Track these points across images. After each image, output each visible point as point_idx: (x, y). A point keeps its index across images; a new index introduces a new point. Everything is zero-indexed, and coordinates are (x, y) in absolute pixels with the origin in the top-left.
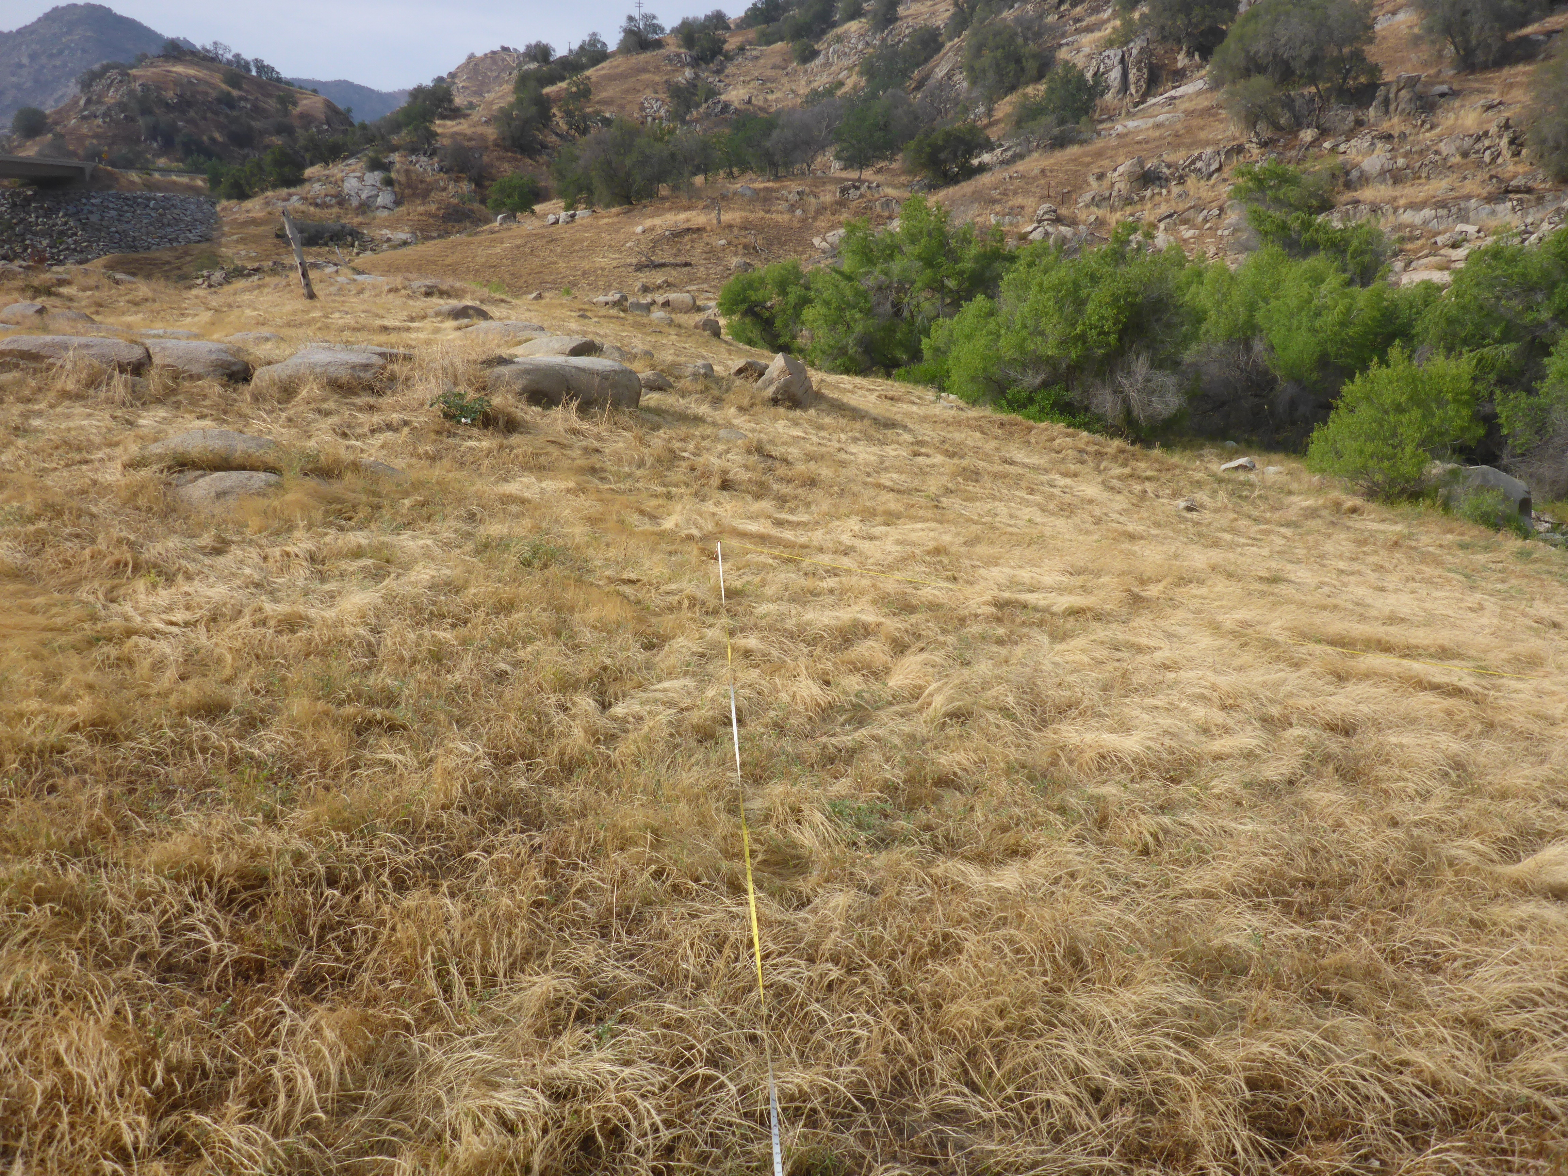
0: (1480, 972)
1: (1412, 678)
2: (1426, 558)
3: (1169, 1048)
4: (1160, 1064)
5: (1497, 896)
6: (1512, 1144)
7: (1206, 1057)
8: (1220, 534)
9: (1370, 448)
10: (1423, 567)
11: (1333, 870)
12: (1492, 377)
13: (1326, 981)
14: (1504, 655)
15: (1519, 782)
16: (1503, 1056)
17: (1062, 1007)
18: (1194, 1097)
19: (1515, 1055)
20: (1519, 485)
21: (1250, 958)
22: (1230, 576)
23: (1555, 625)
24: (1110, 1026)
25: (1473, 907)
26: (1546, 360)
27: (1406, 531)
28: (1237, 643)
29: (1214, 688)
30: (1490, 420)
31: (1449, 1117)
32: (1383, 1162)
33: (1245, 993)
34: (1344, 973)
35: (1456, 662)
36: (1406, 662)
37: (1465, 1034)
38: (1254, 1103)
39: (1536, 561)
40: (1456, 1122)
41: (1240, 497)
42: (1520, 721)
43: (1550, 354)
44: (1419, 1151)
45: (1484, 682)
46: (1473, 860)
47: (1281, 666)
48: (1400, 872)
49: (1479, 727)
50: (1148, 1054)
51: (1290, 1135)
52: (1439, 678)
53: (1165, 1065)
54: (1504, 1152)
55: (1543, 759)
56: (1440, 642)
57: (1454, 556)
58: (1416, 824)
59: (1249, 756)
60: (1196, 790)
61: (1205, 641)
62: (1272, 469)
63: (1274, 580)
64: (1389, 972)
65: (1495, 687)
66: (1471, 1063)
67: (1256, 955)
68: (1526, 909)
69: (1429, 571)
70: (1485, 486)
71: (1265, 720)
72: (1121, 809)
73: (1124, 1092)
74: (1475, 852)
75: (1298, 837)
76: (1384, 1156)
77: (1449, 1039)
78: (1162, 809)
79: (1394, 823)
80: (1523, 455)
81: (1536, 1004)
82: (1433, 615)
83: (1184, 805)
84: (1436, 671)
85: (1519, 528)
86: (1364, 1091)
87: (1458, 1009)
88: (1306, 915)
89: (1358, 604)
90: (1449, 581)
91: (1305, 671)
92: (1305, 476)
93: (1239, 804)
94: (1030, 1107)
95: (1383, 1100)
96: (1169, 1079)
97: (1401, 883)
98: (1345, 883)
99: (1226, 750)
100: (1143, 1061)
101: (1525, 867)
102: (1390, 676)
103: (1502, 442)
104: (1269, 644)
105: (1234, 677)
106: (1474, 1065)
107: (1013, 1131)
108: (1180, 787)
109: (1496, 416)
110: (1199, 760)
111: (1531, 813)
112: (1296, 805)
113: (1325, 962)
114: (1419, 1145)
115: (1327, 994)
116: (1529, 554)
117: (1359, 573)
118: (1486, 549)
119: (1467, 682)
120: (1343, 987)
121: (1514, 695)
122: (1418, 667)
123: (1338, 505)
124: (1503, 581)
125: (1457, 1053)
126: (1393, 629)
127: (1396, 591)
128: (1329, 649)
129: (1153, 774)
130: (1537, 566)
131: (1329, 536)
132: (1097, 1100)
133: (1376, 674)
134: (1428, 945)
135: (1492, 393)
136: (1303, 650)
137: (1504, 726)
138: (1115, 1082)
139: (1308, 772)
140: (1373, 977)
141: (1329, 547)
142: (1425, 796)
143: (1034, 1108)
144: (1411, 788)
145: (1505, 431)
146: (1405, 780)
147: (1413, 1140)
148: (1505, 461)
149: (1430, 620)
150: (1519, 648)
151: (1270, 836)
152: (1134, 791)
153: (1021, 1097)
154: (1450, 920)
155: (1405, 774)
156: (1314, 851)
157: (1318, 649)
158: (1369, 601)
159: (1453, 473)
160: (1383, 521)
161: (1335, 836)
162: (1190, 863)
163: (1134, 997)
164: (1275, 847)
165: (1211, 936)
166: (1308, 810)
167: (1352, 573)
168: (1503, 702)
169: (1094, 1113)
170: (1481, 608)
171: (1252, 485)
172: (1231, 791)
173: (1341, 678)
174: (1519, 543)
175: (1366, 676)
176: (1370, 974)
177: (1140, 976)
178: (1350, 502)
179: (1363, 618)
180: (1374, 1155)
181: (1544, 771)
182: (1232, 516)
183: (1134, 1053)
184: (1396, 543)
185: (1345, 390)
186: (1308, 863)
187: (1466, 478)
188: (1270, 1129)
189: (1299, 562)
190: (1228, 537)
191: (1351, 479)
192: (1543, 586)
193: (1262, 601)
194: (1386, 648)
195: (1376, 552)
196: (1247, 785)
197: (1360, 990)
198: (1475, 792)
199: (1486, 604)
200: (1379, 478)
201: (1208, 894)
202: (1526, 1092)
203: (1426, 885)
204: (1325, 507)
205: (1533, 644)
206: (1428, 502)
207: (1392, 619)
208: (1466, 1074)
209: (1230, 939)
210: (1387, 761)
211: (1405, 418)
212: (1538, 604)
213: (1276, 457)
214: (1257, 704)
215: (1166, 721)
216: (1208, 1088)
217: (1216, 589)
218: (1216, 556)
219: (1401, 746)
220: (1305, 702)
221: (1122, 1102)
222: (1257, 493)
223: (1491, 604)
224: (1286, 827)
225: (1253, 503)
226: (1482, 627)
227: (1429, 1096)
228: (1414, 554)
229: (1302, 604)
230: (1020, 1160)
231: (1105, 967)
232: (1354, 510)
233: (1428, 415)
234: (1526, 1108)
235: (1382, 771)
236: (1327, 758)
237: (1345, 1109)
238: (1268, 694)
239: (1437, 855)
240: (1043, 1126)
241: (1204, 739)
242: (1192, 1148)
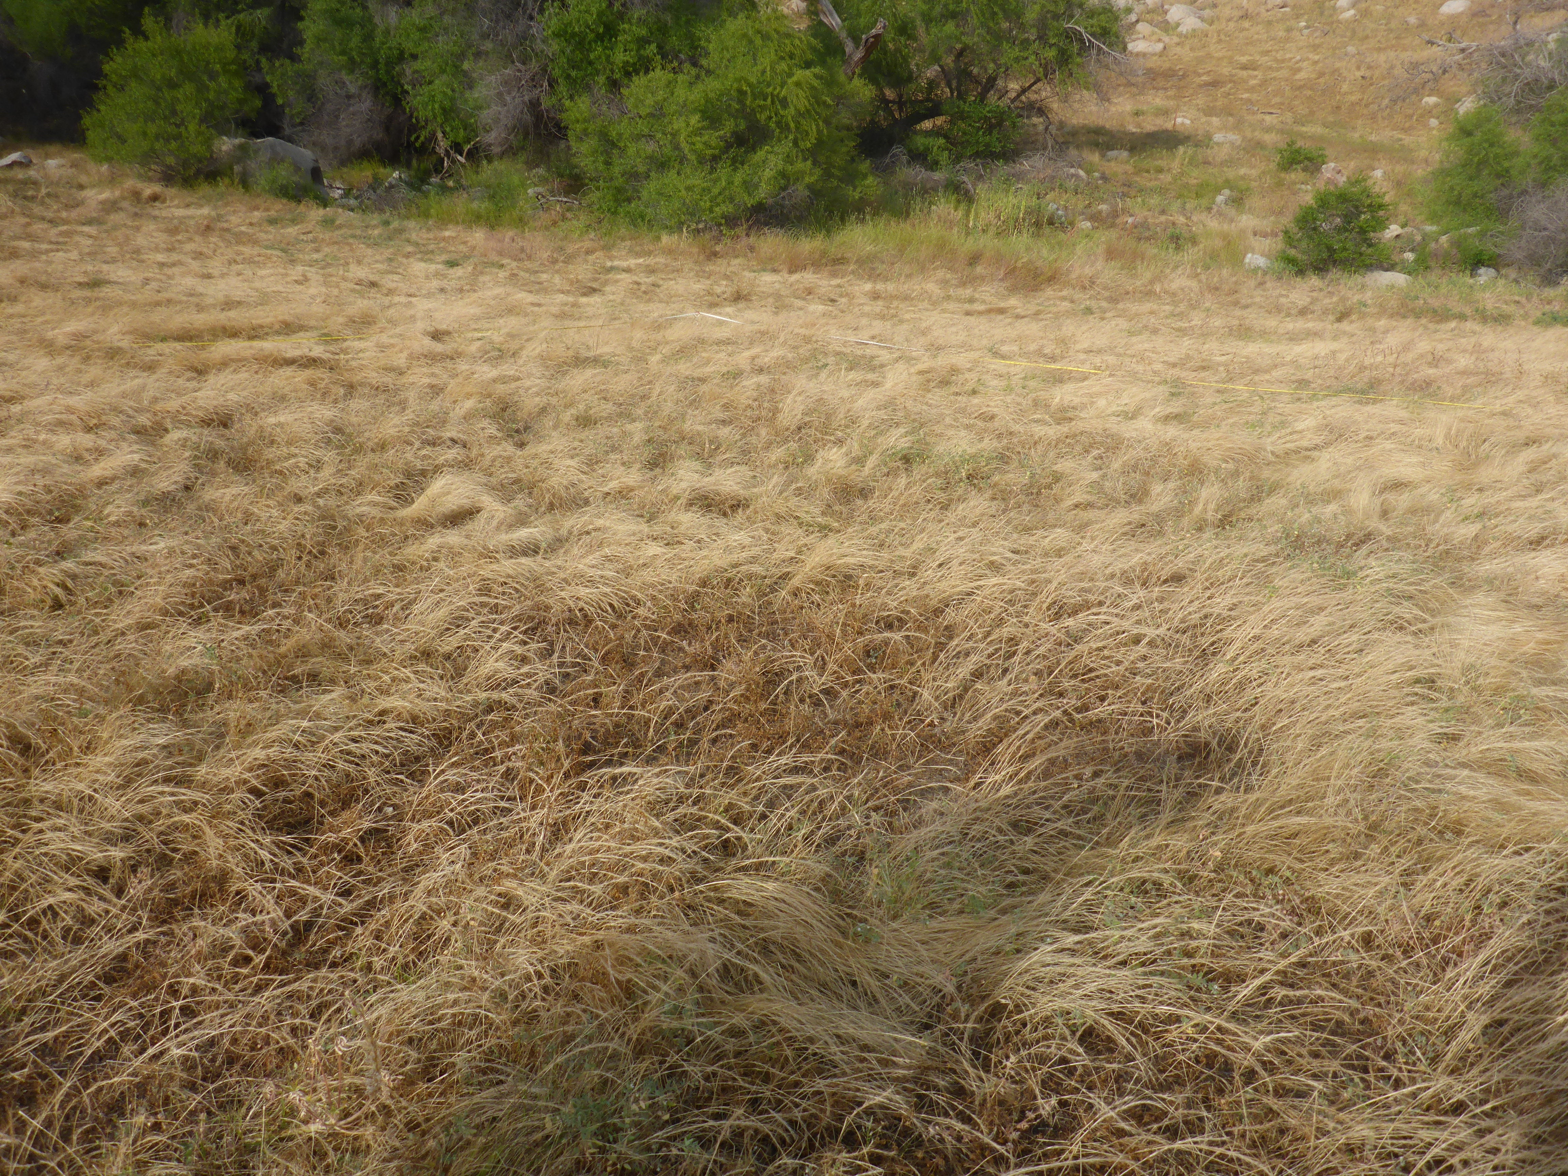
0: (416, 608)
1: (267, 357)
2: (240, 239)
3: (162, 793)
4: (159, 813)
5: (406, 538)
6: (491, 742)
7: (203, 785)
8: (16, 243)
9: (152, 129)
10: (242, 248)
11: (257, 561)
12: (254, 45)
13: (290, 667)
14: (341, 320)
15: (392, 431)
16: (459, 672)
17: (27, 802)
18: (207, 829)
19: (465, 669)
20: (307, 155)
21: (212, 673)
22: (44, 287)
23: (373, 284)
24: (91, 798)
25: (390, 554)
26: (300, 25)
27: (213, 213)
28: (77, 359)
29: (70, 410)
30: (262, 89)
31: (434, 743)
32: (395, 807)
33: (217, 708)
34: (303, 653)
35: (301, 334)
36: (257, 344)
37: (422, 667)
38: (265, 808)
39: (340, 227)
40: (440, 743)
41: (25, 198)
42: (374, 377)
43: (302, 19)
44: (421, 783)
45: (331, 348)
46: (375, 512)
47: (133, 373)
48: (319, 543)
49: (342, 391)
50: (144, 809)
51: (308, 821)
52: (291, 354)
53: (164, 812)
54: (486, 750)
55: (403, 405)
56: (281, 318)
57: (266, 232)
58: (318, 495)
59: (135, 472)
60: (89, 523)
61: (41, 363)
62: (52, 163)
63: (96, 283)
64: (344, 637)
65: (345, 351)
66: (436, 689)
67: (216, 668)
68: (433, 541)
69: (248, 250)
70: (276, 159)
71: (137, 432)
72: (13, 568)
73: (130, 858)
74: (375, 504)
75: (215, 540)
76: (395, 801)
77: (412, 676)
78: (60, 555)
79: (299, 500)
80: (302, 124)
81: (468, 619)
82: (266, 294)
83: (83, 543)
84: (289, 347)
85: (316, 197)
86: (358, 752)
87: (410, 647)
88: (249, 612)
89: (192, 295)
90: (269, 258)
91: (161, 372)
92: (92, 166)
93: (142, 525)
94: (33, 923)
95: (377, 752)
96: (173, 823)
97: (323, 553)
98: (273, 569)
99: (108, 473)
100: (140, 818)
101: (419, 505)
102: (244, 359)
103: (279, 112)
104: (113, 353)
105: (89, 395)
106: (438, 689)
107: (23, 958)
108: (71, 525)
109: (267, 86)
110: (82, 490)
111: (409, 456)
112: (200, 509)
113: (283, 649)
114: (419, 777)
115: (295, 679)
116: (332, 221)
117: (179, 263)
118: (294, 221)
119: (318, 351)
120: (307, 667)
121: (361, 355)
122: (268, 345)
123: (136, 195)
124: (317, 250)
125: (421, 686)
126: (232, 314)
127: (223, 276)
128: (178, 345)
129: (35, 520)
130: (342, 232)
131: (138, 229)
132: (105, 880)
133: (232, 360)
134: (365, 601)
135: (258, 62)
136: (151, 352)
137: (361, 384)
138: (117, 853)
139: (202, 473)
140: (329, 647)
141: (140, 240)
142: (317, 466)
143: (38, 923)
144: (302, 462)
145: (280, 101)
146: (295, 456)
147: (411, 775)
148: (287, 131)
149: (264, 299)
150: (351, 311)
151: (186, 547)
152: (21, 545)
153: (16, 918)
154: (377, 571)
155: (293, 450)
156: (233, 548)
157: (167, 347)
158: (200, 289)
159: (242, 147)
160: (188, 206)
161: (248, 527)
162: (111, 601)
163: (107, 759)
164: (195, 556)
165: (165, 666)
166: (214, 511)
167: (174, 265)
168: (354, 364)
169: (108, 894)
170: (307, 279)
171: (35, 183)
172: (130, 514)
173: (200, 371)
174: (321, 212)
175: (224, 364)
176: (327, 646)
177: (105, 735)
178: (148, 190)
179: (200, 308)
180: (385, 804)
181: (409, 415)
182: (23, 220)
183: (127, 814)
184: (208, 228)
185: (107, 68)
186: (232, 562)
187: (256, 152)
188: (288, 825)
189: (114, 261)
190: (26, 245)
191: (143, 165)
192: (352, 250)
193: (90, 310)
194: (233, 333)
195: (190, 239)
196: (146, 503)
197: (321, 663)
198: (359, 450)
199: (309, 275)
200: (171, 160)
201: (143, 626)
202: (485, 695)
203: (345, 548)
204: (124, 198)
205: (360, 305)
206: (227, 181)
207: (229, 304)
208: (435, 700)
209: (184, 662)
210: (272, 442)
211: (179, 94)
212: (353, 267)
213: (53, 149)
214: (124, 418)
215: (27, 460)
216: (217, 815)
217: (35, 304)
218: (20, 267)
219: (280, 425)
220: (174, 404)
221: (134, 869)
222: (44, 191)
223: (312, 273)
224: (200, 534)
225: (42, 203)
226: (313, 297)
227: (411, 732)
228: (227, 236)
229: (134, 305)
230: (43, 983)
231: (61, 741)
232: (155, 198)
233: (202, 89)
234: (490, 710)
235: (270, 453)
236: (214, 455)
237: (348, 775)
238: (132, 403)
239: (345, 517)
240: (56, 935)
241: (80, 468)
242: (223, 878)
